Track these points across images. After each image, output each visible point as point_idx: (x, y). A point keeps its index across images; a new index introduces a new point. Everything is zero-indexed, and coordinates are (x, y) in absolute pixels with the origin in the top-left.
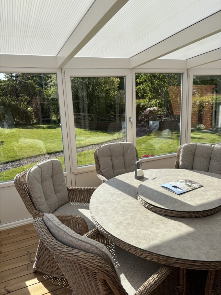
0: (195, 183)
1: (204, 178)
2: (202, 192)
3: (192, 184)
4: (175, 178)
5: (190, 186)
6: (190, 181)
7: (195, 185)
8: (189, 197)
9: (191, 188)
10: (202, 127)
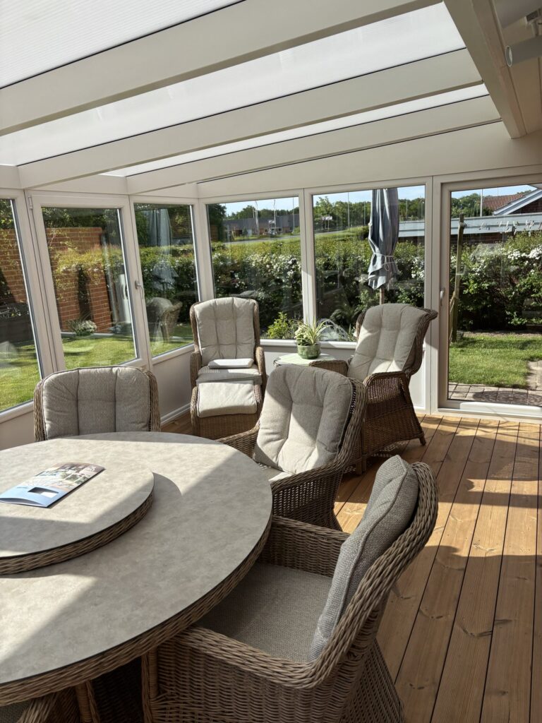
0: (86, 466)
1: (106, 448)
2: (103, 484)
3: (78, 472)
4: (35, 467)
5: (74, 477)
6: (72, 466)
7: (87, 472)
8: (75, 505)
9: (77, 482)
10: (90, 326)
